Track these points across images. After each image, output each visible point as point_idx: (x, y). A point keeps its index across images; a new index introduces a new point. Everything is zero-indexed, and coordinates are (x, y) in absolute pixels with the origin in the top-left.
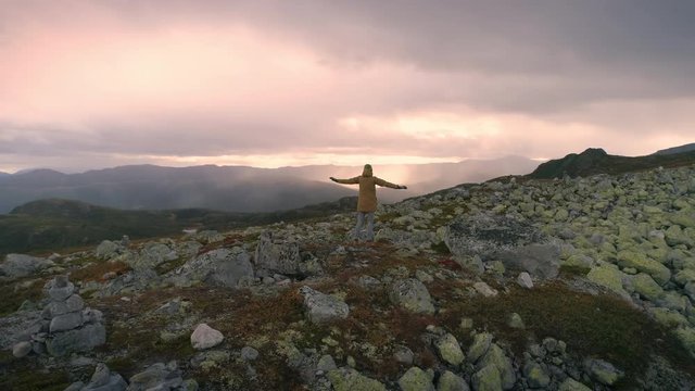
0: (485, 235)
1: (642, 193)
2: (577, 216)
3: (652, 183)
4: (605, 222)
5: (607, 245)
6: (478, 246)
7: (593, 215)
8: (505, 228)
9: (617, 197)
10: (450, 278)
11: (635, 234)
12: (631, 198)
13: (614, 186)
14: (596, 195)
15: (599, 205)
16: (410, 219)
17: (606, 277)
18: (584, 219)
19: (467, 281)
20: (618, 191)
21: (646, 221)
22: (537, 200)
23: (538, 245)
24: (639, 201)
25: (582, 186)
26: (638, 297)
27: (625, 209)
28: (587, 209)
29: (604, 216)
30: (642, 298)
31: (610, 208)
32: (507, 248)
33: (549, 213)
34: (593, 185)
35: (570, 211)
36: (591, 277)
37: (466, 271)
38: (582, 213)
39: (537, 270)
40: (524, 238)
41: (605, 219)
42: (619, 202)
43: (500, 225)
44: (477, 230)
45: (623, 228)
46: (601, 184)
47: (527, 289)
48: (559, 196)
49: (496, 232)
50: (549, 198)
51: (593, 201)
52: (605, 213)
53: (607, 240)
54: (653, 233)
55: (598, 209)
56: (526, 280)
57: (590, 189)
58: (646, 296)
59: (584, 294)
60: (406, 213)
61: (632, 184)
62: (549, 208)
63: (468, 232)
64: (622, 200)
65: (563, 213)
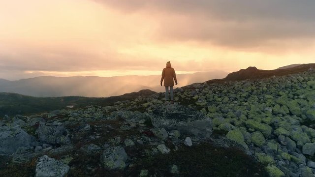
0: (170, 116)
1: (265, 88)
2: (233, 100)
3: (269, 84)
4: (245, 104)
5: (243, 117)
6: (166, 122)
7: (241, 100)
8: (182, 112)
9: (252, 91)
10: (146, 142)
11: (258, 110)
12: (259, 91)
13: (252, 85)
14: (243, 90)
15: (244, 95)
16: (151, 104)
17: (236, 135)
18: (236, 102)
19: (156, 144)
20: (254, 88)
21: (264, 102)
22: (215, 93)
23: (198, 121)
24: (263, 92)
25: (236, 86)
26: (253, 145)
27: (256, 96)
28: (238, 97)
29: (246, 100)
30: (255, 146)
31: (249, 96)
32: (181, 123)
33: (220, 99)
34: (242, 85)
35: (230, 98)
36: (228, 136)
37: (156, 137)
38: (236, 99)
39: (199, 134)
40: (191, 117)
41: (246, 102)
42: (253, 93)
43: (179, 110)
44: (166, 113)
45: (253, 106)
46: (246, 84)
47: (188, 147)
48: (225, 91)
49: (176, 114)
50: (221, 91)
51: (241, 93)
52: (246, 99)
53: (243, 114)
54: (267, 109)
55: (243, 97)
56: (189, 141)
57: (240, 87)
58: (257, 145)
59: (221, 148)
60: (150, 101)
61: (260, 84)
62: (220, 97)
63: (162, 115)
64: (255, 91)
65: (226, 99)
